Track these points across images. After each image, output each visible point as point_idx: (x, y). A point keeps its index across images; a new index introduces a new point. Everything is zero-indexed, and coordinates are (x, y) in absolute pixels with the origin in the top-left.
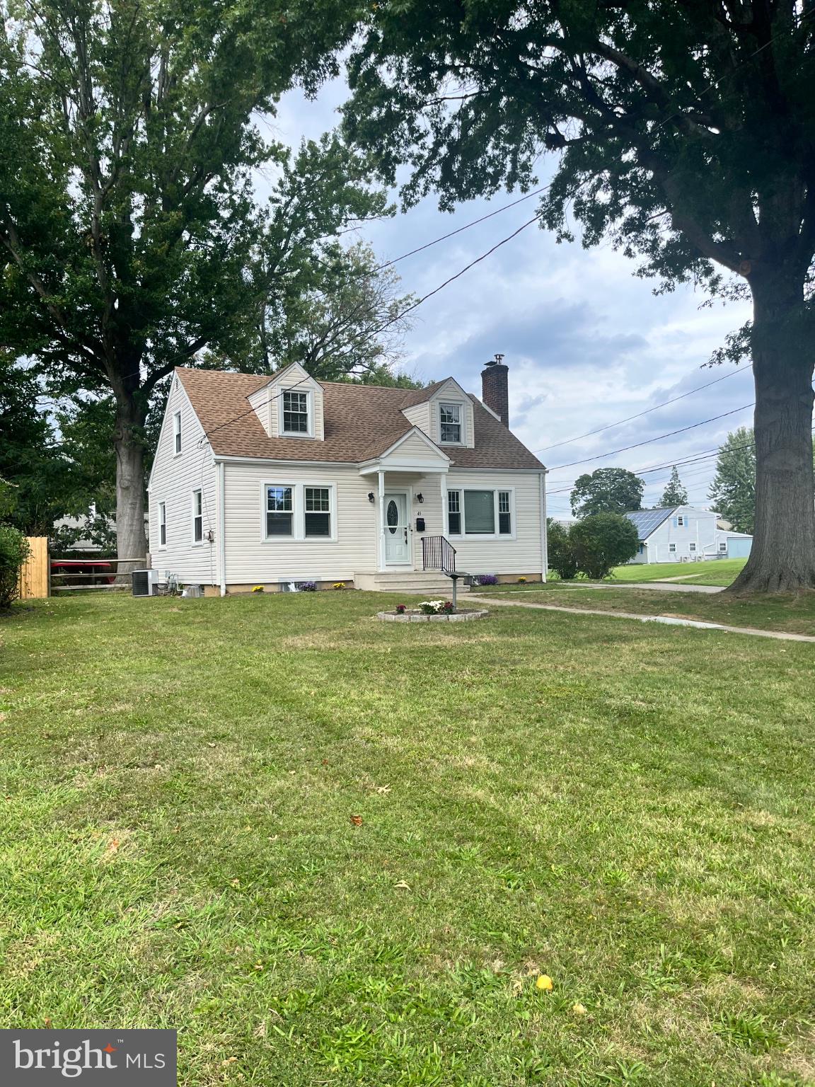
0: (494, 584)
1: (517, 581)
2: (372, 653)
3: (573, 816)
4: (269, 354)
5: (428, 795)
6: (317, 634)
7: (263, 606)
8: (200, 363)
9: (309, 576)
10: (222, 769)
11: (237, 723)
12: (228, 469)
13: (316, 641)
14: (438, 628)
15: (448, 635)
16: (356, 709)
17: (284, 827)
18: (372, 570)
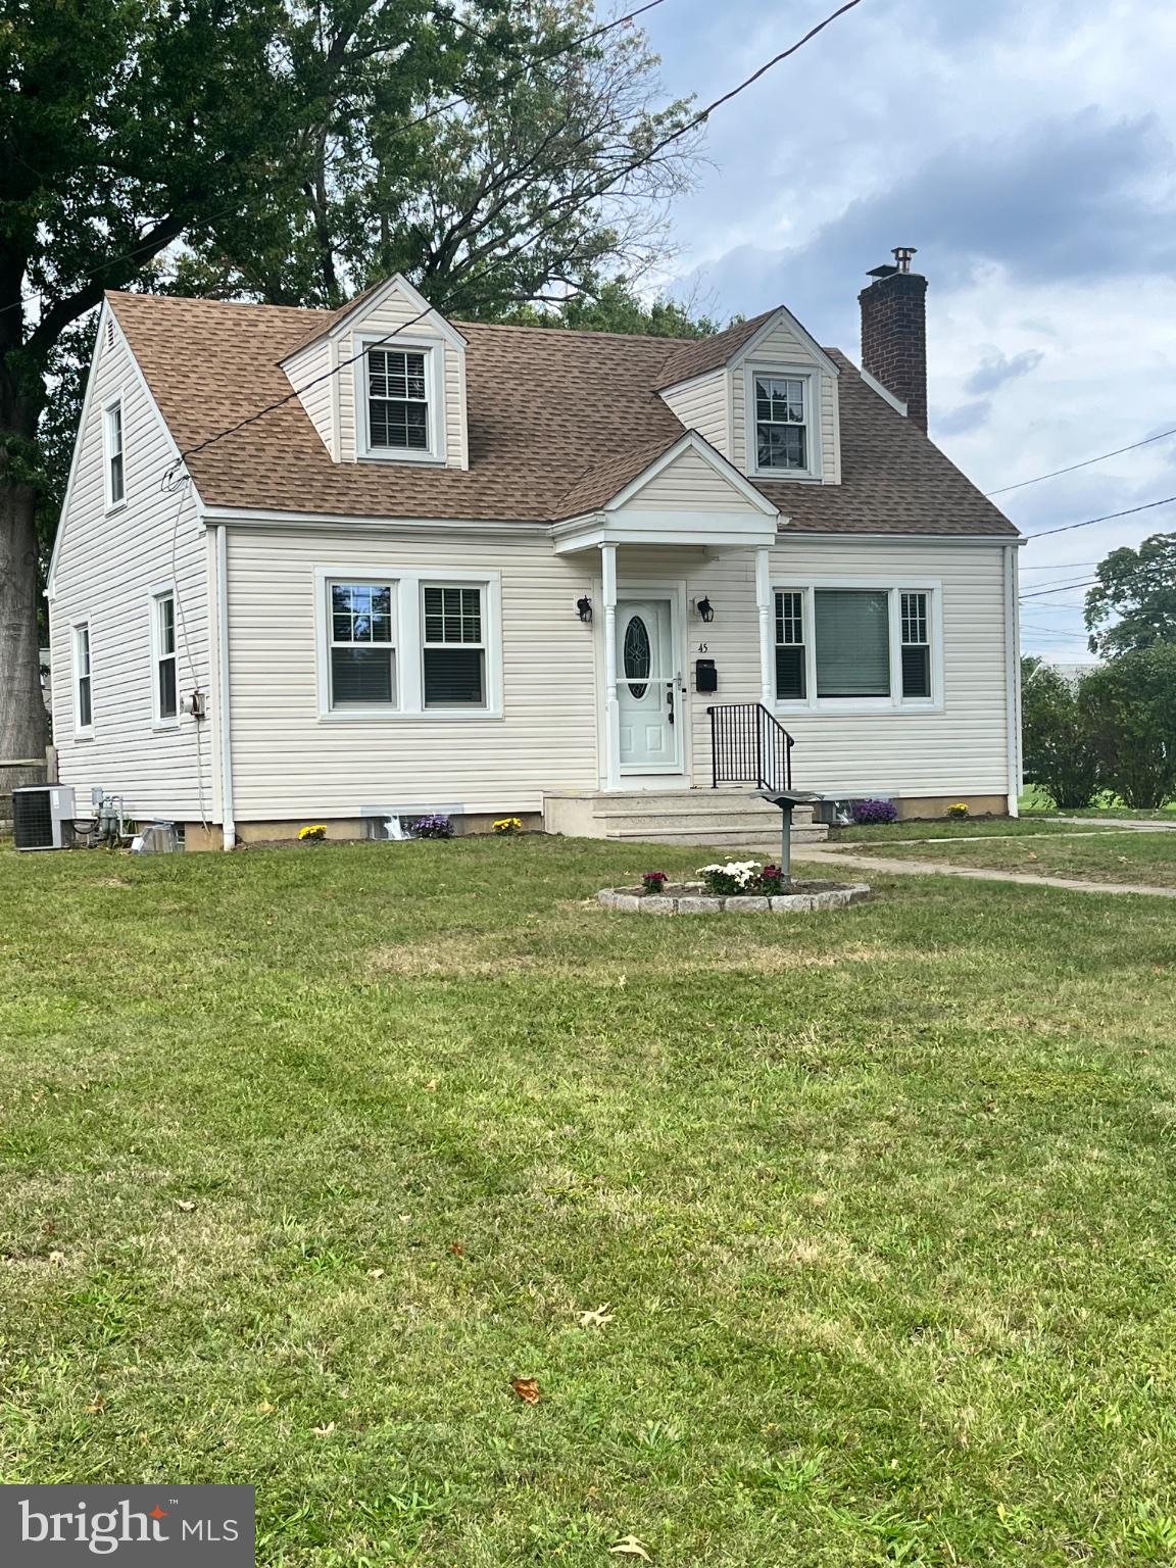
0: (887, 821)
1: (944, 812)
2: (583, 987)
3: (1056, 1389)
4: (335, 256)
5: (703, 1331)
6: (451, 942)
7: (322, 874)
8: (167, 281)
9: (435, 802)
10: (207, 1262)
11: (247, 1154)
12: (236, 540)
13: (448, 958)
14: (746, 929)
15: (769, 944)
16: (536, 1123)
17: (350, 1404)
18: (590, 786)
